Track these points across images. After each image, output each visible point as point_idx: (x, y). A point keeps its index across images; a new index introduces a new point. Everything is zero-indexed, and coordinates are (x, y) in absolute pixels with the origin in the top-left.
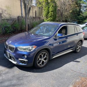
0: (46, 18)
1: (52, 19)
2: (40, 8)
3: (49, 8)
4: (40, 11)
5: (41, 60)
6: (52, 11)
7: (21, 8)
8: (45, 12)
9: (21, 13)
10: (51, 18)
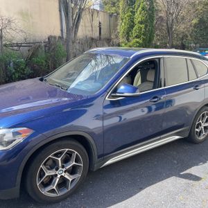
0: (125, 40)
1: (141, 41)
2: (111, 15)
3: (133, 13)
4: (112, 23)
5: (56, 175)
6: (141, 23)
7: (61, 15)
8: (123, 24)
9: (60, 29)
10: (138, 40)
